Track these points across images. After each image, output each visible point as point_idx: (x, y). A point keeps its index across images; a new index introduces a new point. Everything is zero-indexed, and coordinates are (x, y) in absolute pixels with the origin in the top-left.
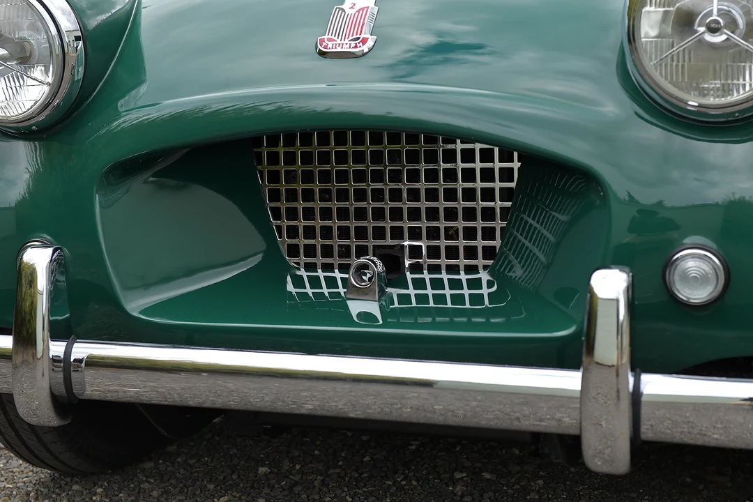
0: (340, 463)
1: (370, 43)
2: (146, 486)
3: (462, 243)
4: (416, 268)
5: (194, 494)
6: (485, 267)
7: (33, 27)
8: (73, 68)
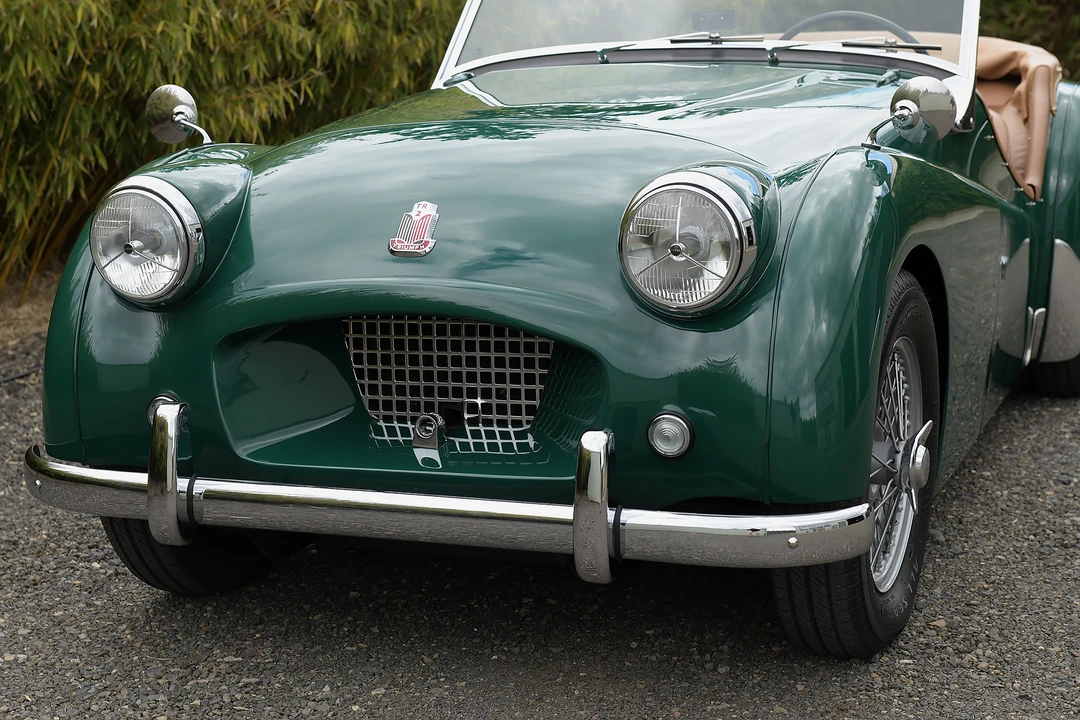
0: (423, 590)
1: (431, 245)
2: (250, 606)
3: (509, 402)
4: (473, 422)
5: (292, 613)
6: (528, 422)
7: (160, 219)
8: (196, 255)
